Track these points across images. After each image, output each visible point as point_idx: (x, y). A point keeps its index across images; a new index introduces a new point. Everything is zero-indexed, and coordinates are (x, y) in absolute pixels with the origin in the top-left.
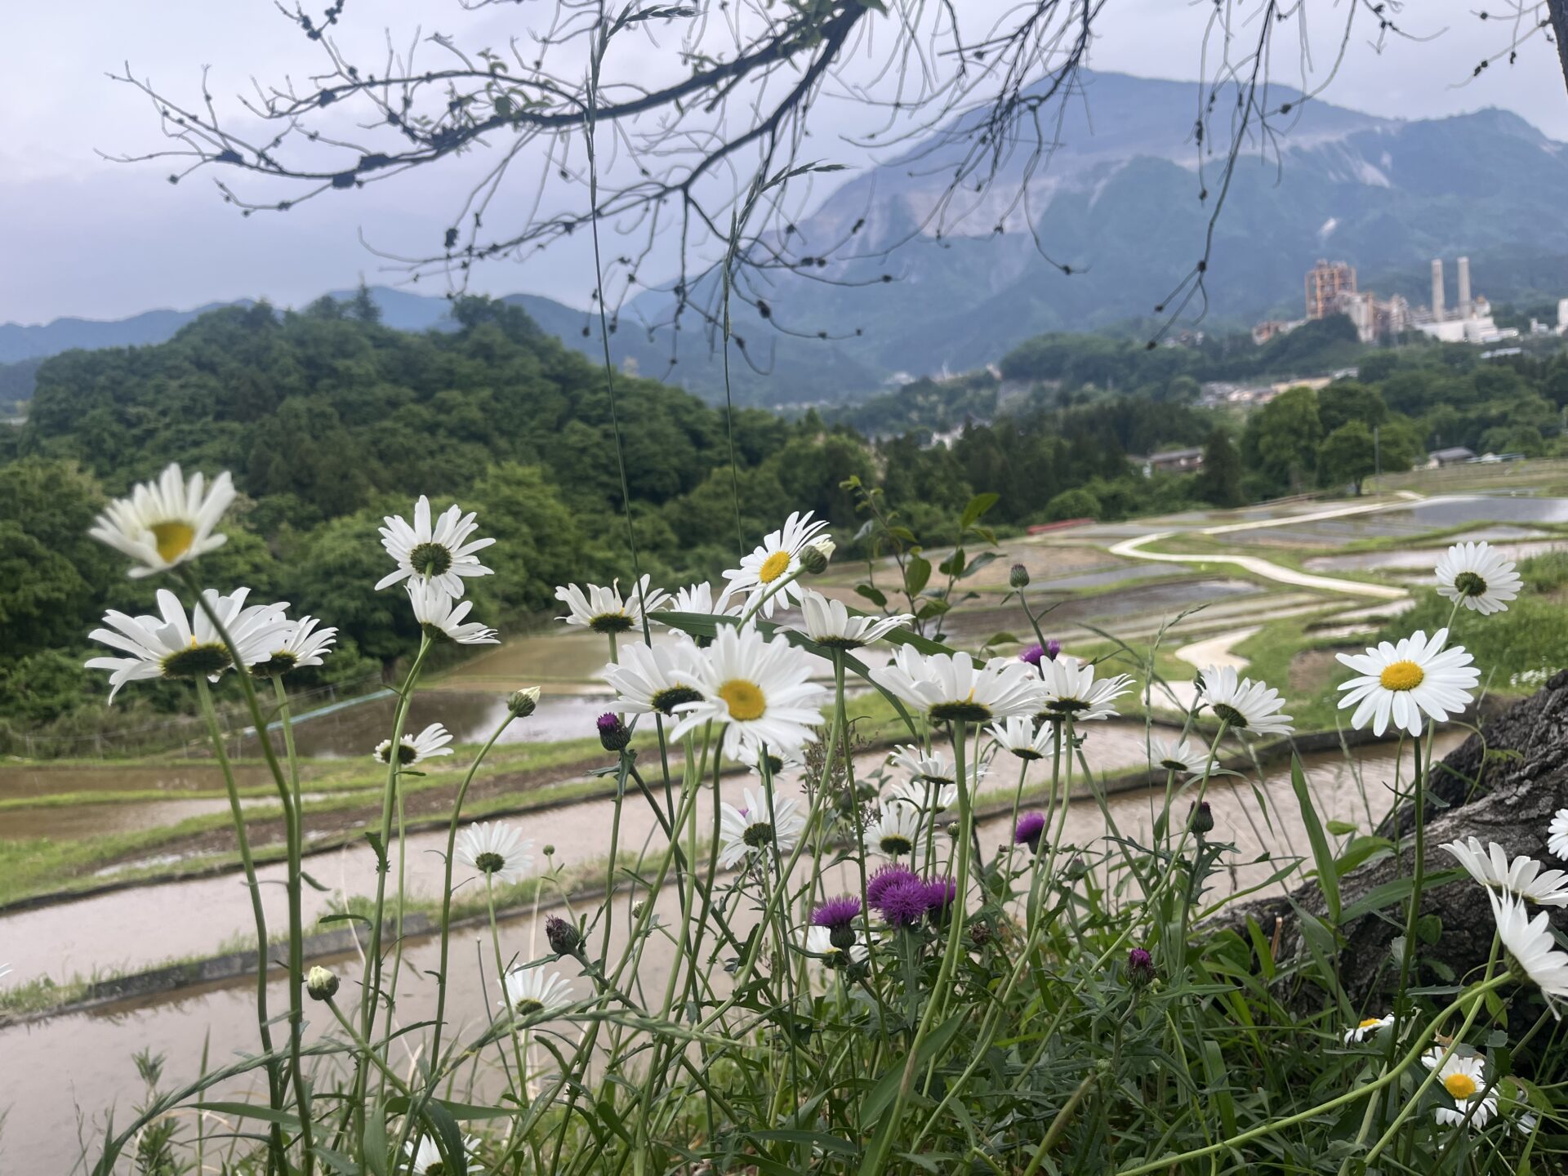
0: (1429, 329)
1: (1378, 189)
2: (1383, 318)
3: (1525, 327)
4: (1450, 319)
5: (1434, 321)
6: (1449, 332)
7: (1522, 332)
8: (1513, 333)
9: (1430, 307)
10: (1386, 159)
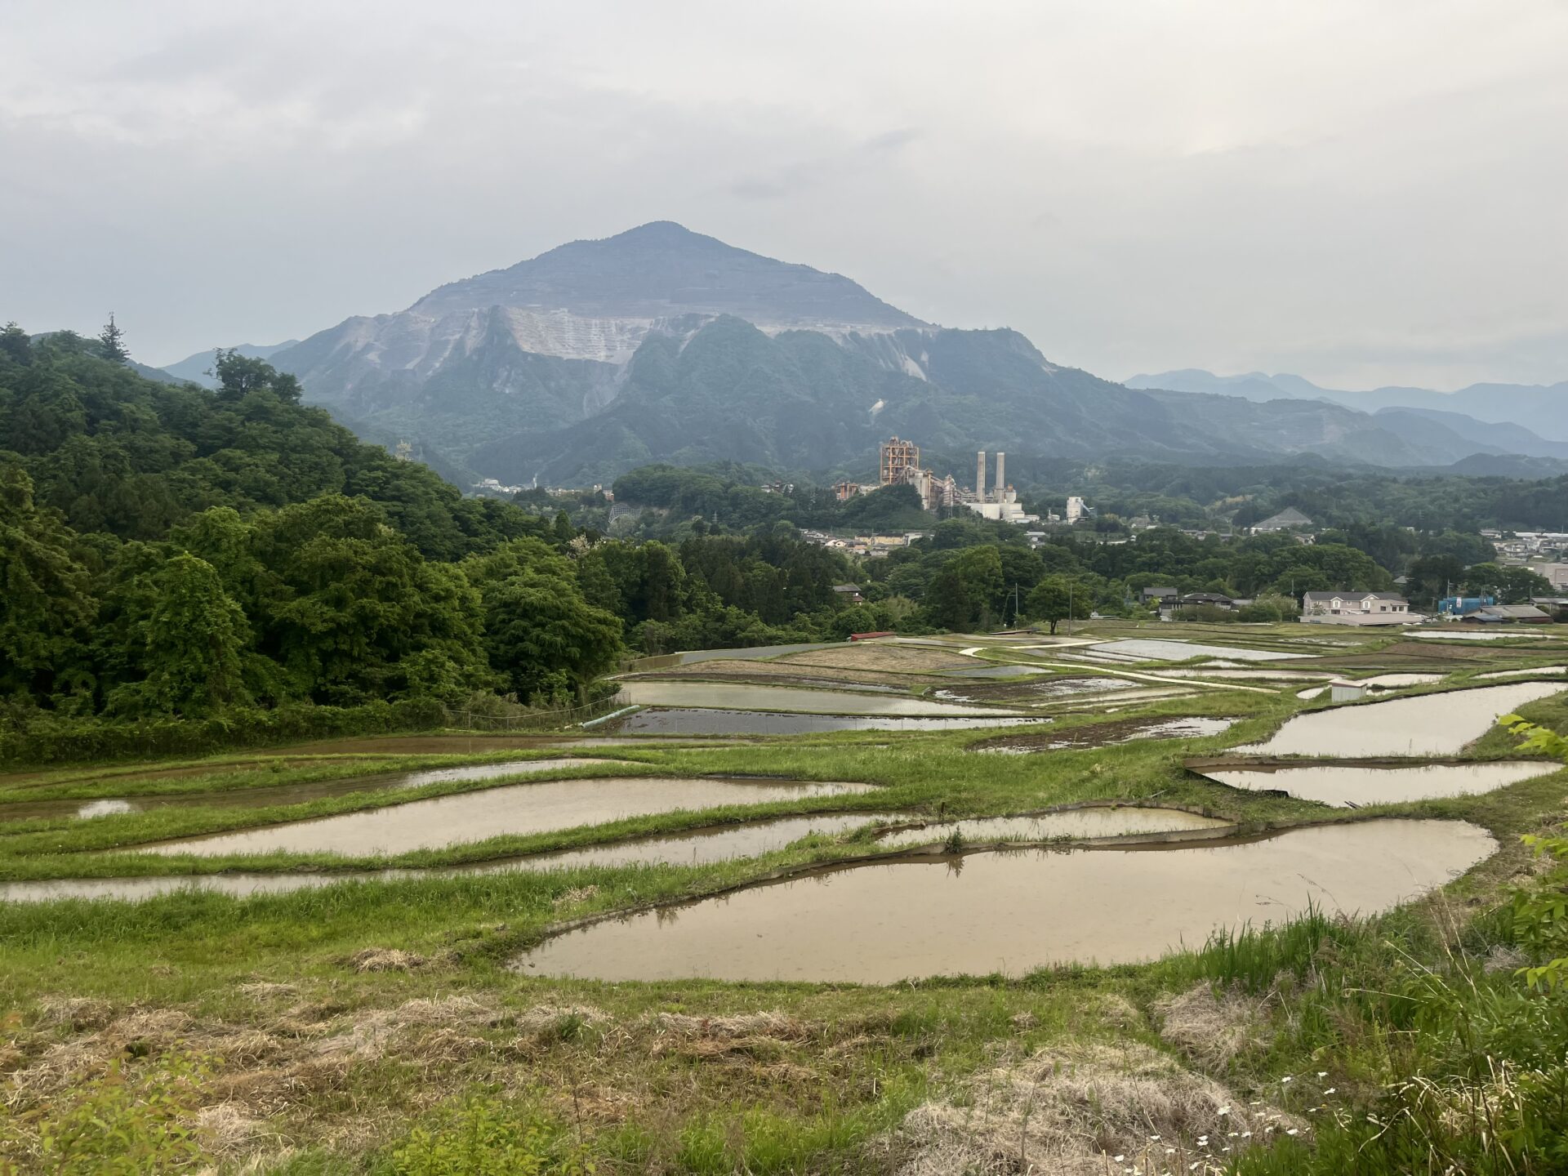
0: (974, 506)
1: (918, 380)
2: (937, 492)
3: (1044, 517)
4: (988, 501)
5: (978, 501)
6: (990, 511)
7: (1042, 519)
8: (1035, 518)
9: (974, 490)
10: (925, 357)
